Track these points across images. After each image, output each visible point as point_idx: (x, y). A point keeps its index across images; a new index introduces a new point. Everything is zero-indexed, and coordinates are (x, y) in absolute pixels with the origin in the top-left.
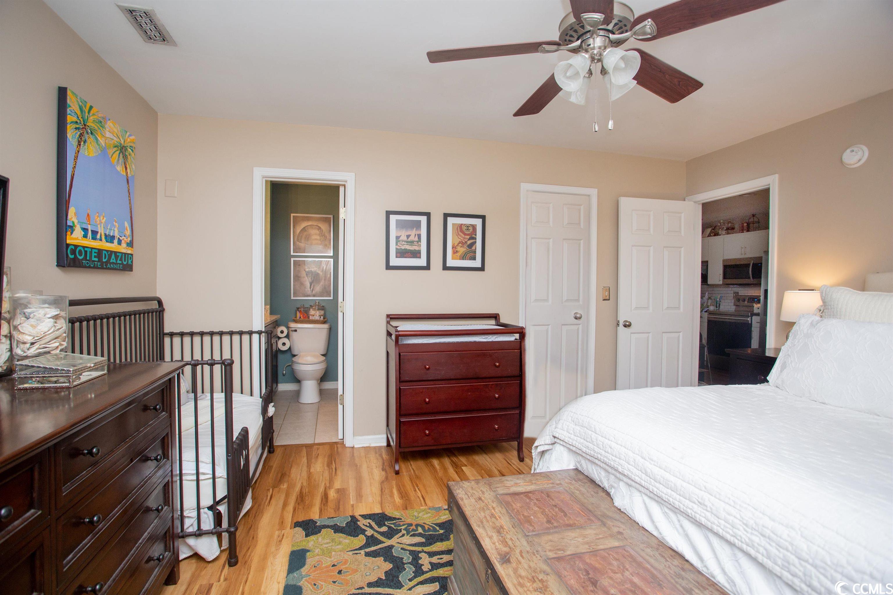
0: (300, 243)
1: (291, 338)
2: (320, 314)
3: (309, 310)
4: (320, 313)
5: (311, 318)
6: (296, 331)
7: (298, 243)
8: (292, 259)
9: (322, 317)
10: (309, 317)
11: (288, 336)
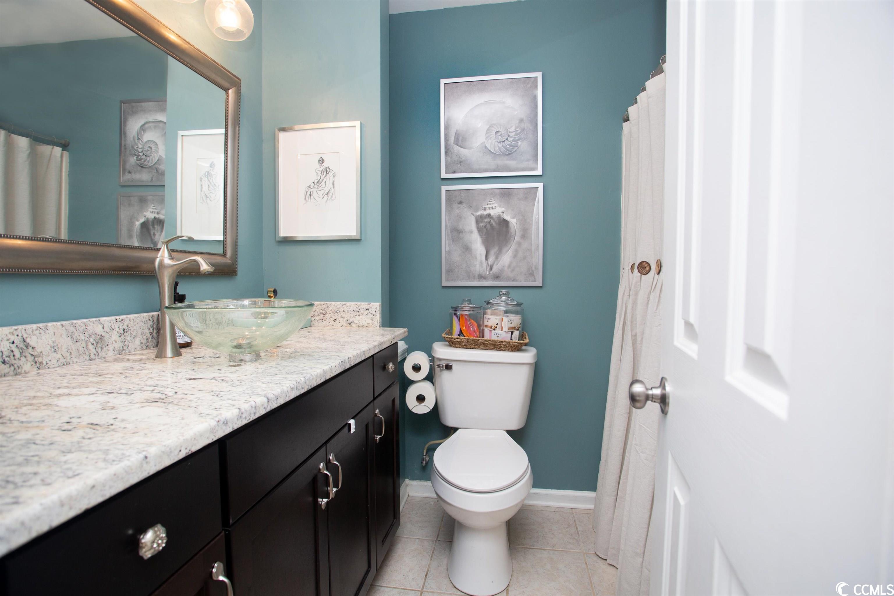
0: (462, 150)
1: (437, 381)
2: (512, 326)
3: (484, 314)
4: (511, 321)
5: (488, 335)
6: (448, 367)
7: (456, 148)
8: (444, 188)
9: (516, 333)
10: (483, 330)
11: (430, 378)
